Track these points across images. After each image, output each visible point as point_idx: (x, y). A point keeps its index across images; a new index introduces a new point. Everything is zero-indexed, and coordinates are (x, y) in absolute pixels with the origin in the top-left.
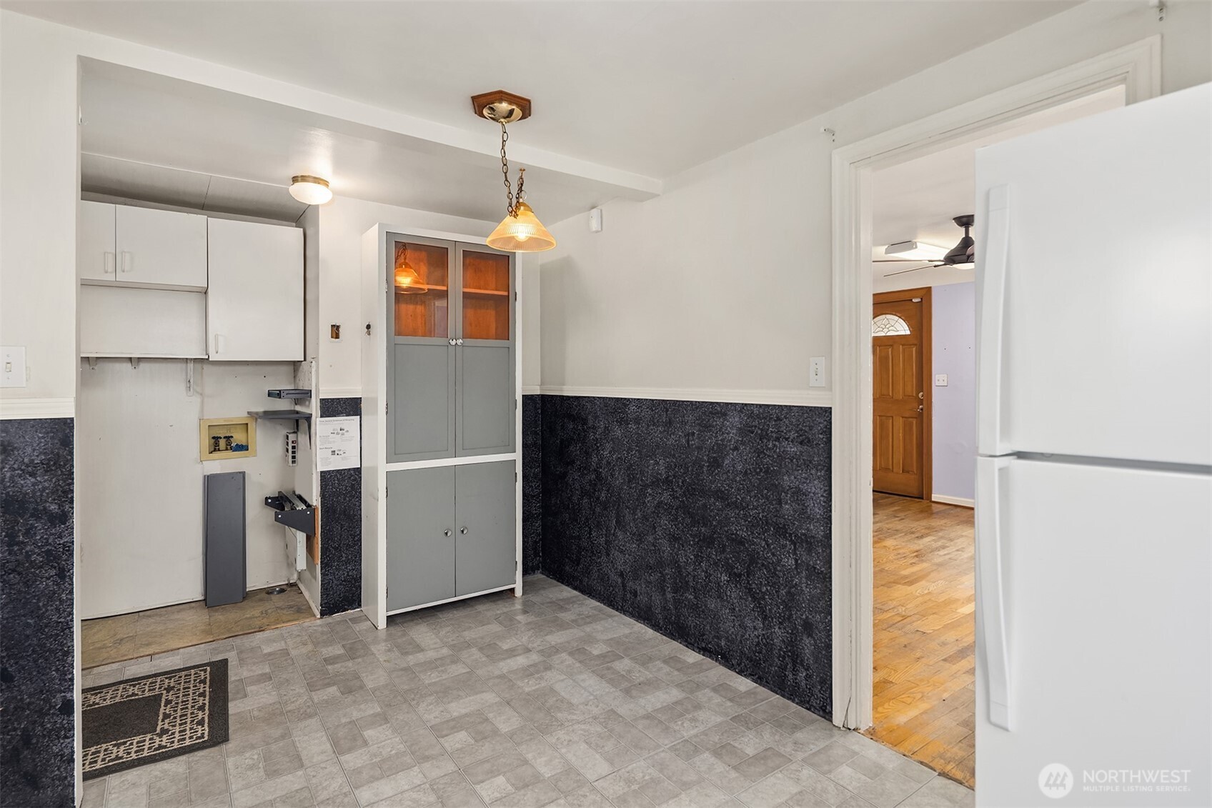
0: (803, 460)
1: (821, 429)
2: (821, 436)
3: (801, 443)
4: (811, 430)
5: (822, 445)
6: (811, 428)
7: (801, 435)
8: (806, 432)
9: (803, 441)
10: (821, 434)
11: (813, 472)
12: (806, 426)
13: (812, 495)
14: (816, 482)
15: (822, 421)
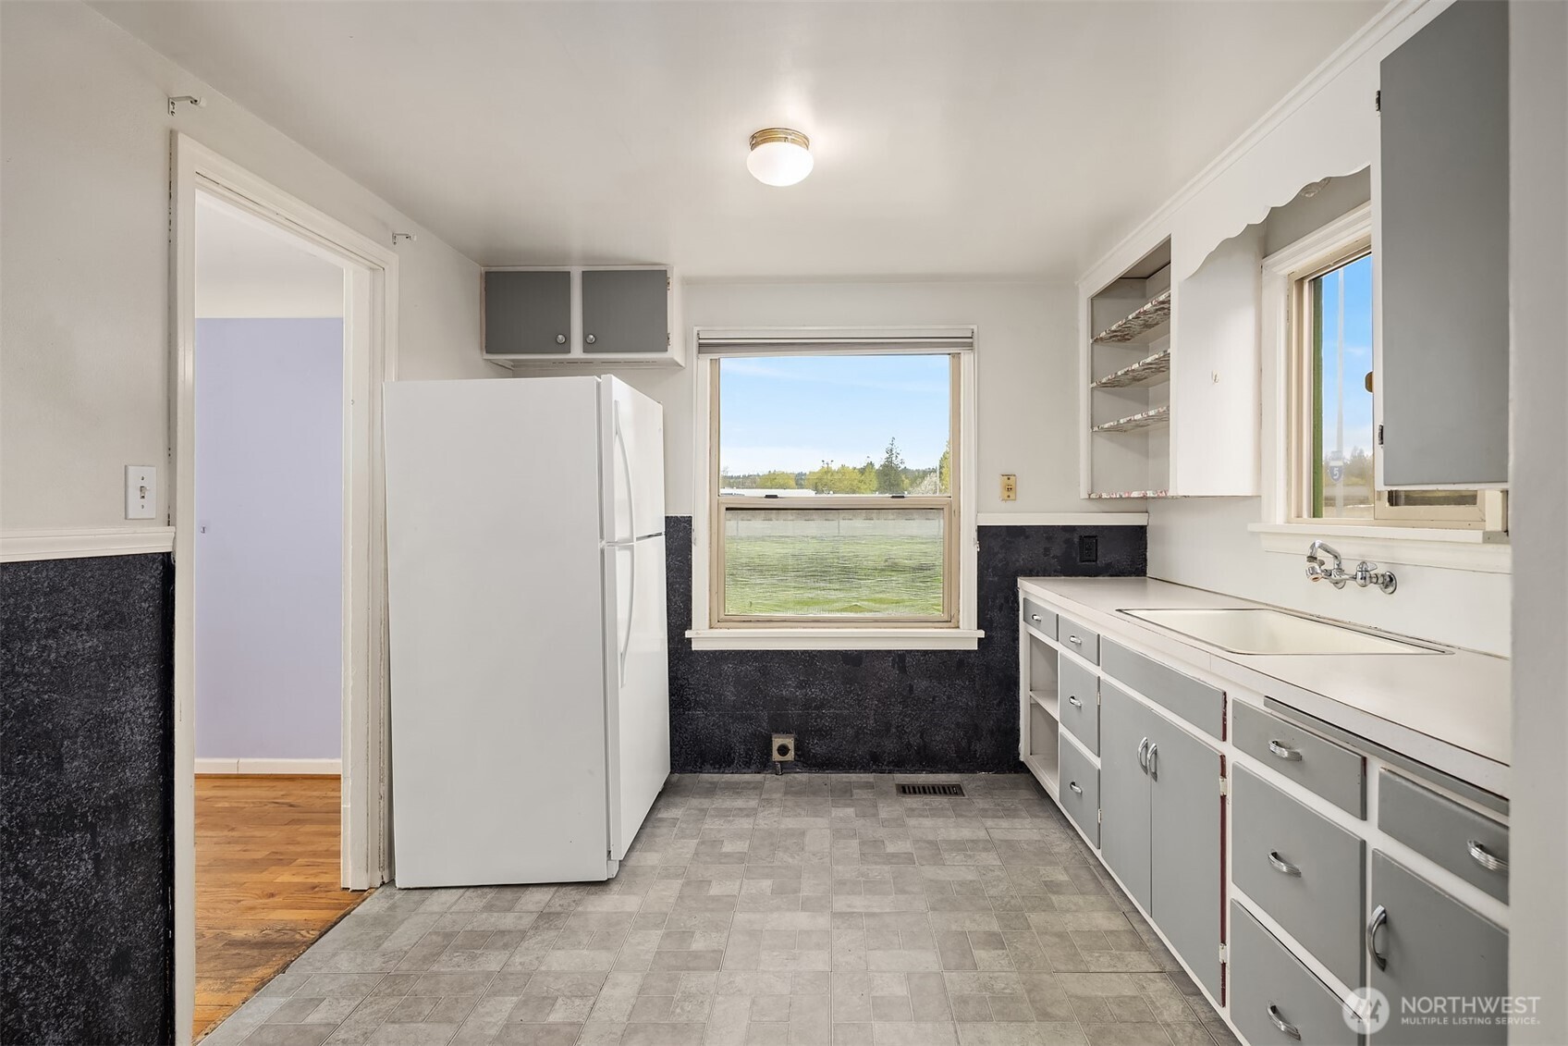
0: (111, 657)
1: (145, 592)
2: (145, 605)
3: (106, 627)
4: (126, 598)
5: (147, 620)
6: (126, 594)
7: (106, 613)
8: (118, 603)
9: (111, 621)
10: (145, 601)
11: (130, 673)
12: (117, 592)
13: (129, 715)
14: (135, 689)
15: (147, 578)
